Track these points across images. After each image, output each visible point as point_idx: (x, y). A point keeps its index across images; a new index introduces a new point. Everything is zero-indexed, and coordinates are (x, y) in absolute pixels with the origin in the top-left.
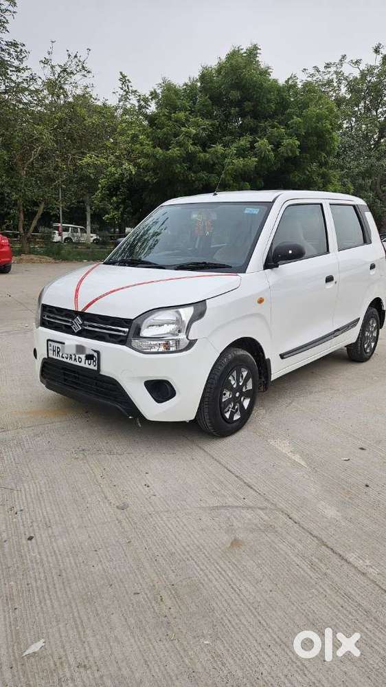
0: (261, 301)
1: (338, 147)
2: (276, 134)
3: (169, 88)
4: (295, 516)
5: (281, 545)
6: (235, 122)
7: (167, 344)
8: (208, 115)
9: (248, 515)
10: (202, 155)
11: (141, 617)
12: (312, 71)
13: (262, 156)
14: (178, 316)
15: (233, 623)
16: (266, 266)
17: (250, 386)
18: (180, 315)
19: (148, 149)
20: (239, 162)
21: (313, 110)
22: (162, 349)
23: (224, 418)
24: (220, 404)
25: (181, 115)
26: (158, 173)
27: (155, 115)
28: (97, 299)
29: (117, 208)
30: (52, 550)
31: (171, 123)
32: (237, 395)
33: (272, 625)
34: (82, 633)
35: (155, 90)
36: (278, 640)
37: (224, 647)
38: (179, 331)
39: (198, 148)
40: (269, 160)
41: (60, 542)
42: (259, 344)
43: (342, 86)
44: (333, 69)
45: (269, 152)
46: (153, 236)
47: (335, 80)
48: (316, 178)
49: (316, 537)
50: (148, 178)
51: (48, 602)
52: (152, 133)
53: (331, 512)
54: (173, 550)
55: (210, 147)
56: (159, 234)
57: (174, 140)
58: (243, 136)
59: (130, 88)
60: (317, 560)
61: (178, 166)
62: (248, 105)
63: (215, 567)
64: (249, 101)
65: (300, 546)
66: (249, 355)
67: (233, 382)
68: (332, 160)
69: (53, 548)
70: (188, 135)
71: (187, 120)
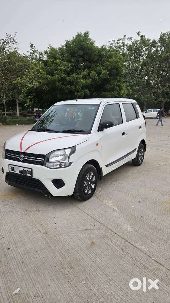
0: (97, 145)
1: (125, 74)
2: (99, 69)
3: (52, 49)
4: (115, 231)
5: (110, 243)
6: (81, 64)
7: (60, 164)
8: (69, 61)
9: (96, 232)
10: (68, 78)
11: (58, 276)
12: (112, 42)
13: (93, 78)
14: (65, 153)
15: (94, 275)
16: (99, 131)
17: (94, 179)
18: (65, 152)
19: (44, 76)
20: (84, 81)
21: (114, 59)
22: (58, 166)
23: (84, 193)
24: (83, 188)
25: (58, 61)
26: (49, 86)
27: (47, 61)
28: (30, 147)
29: (31, 101)
30: (18, 253)
31: (54, 65)
32: (90, 183)
33: (109, 274)
34: (35, 284)
35: (46, 50)
36: (111, 279)
37: (91, 284)
38: (65, 159)
39: (66, 75)
40: (96, 80)
41: (21, 249)
42: (97, 162)
43: (125, 48)
44: (121, 41)
45: (96, 77)
46: (51, 117)
47: (122, 46)
48: (116, 87)
49: (124, 239)
50: (44, 88)
51: (19, 273)
52: (45, 69)
53: (129, 228)
54: (68, 249)
55: (71, 75)
56: (53, 117)
57: (55, 72)
58: (85, 70)
59: (35, 50)
60: (124, 248)
61: (58, 83)
62: (86, 57)
63: (85, 254)
64: (86, 55)
65: (118, 243)
66: (94, 166)
67: (87, 178)
68: (122, 79)
69: (19, 252)
70: (61, 70)
71: (61, 63)
